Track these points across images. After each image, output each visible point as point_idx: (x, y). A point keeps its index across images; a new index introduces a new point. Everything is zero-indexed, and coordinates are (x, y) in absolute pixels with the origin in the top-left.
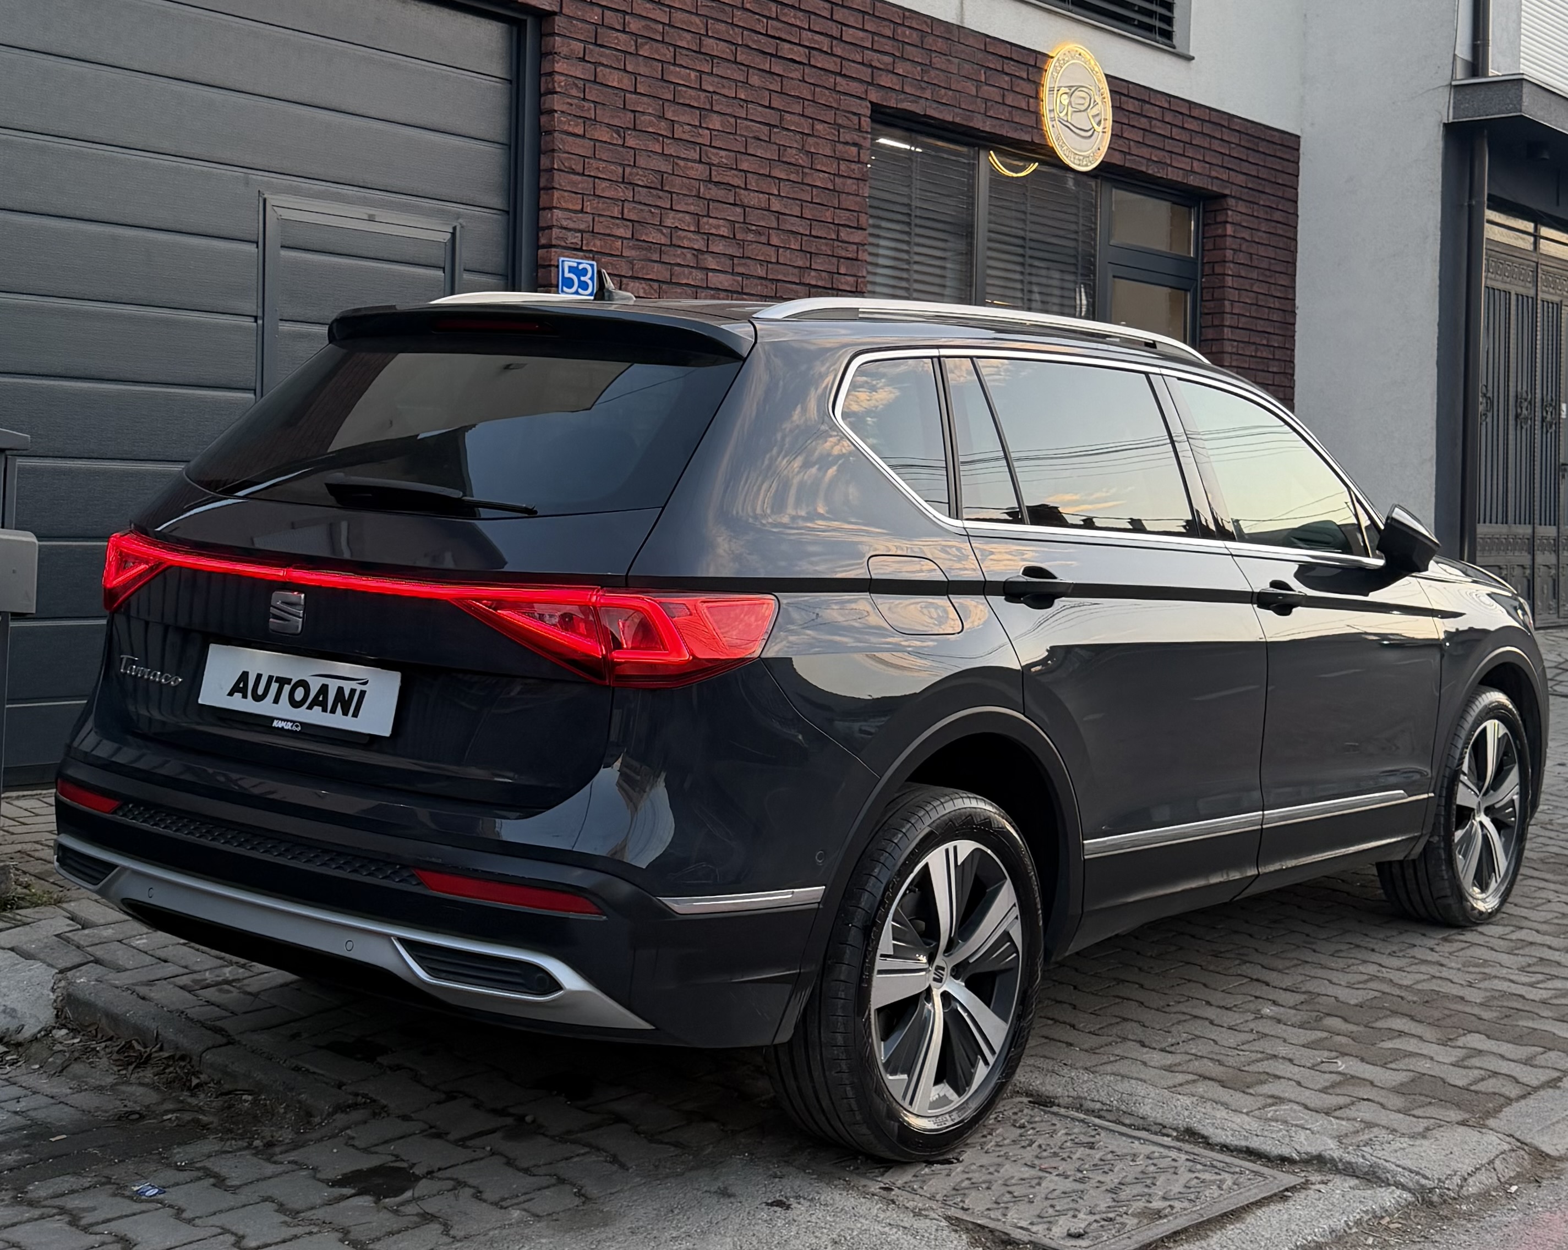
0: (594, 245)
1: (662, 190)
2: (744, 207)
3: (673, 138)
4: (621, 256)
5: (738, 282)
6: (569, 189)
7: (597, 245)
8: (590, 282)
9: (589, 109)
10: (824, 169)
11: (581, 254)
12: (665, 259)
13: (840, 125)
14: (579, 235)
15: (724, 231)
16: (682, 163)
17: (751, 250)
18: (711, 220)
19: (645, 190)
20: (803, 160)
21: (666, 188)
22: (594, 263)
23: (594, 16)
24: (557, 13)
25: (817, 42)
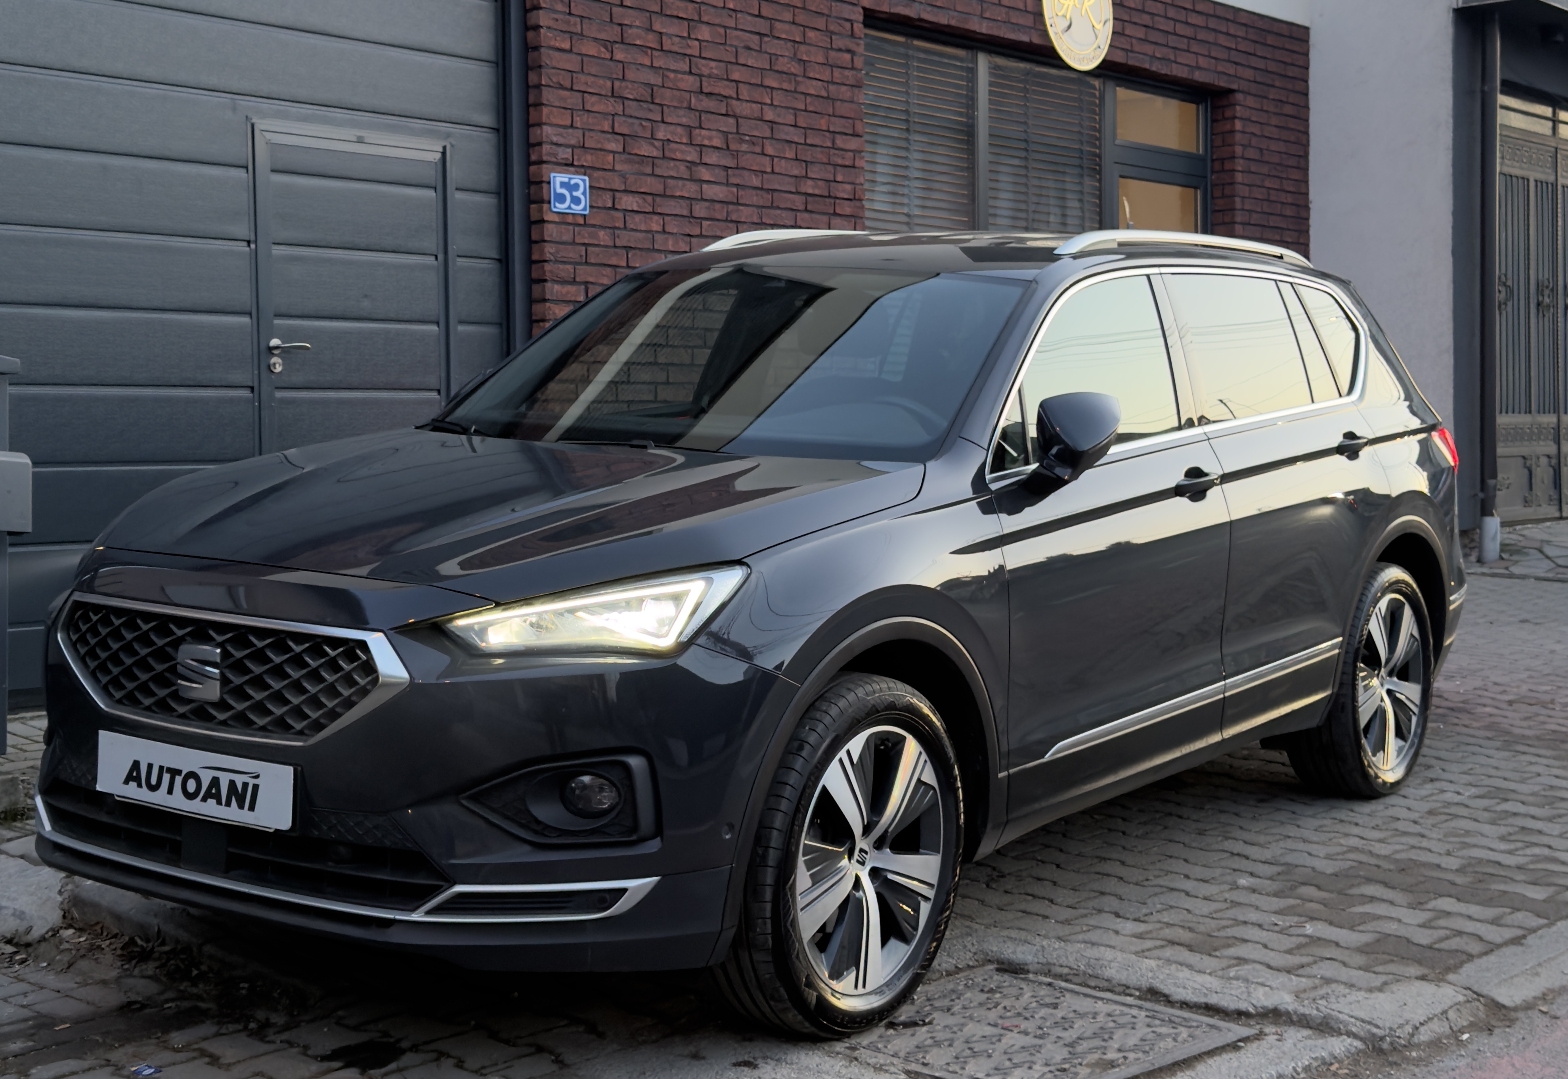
0: (586, 161)
1: (653, 103)
2: (735, 116)
3: (662, 50)
4: (613, 170)
5: (732, 193)
6: (557, 104)
7: (588, 159)
8: (582, 198)
9: (575, 24)
10: (817, 76)
11: (572, 169)
12: (658, 171)
13: (832, 33)
14: (570, 150)
15: (717, 142)
16: (672, 75)
17: (744, 161)
18: (704, 132)
19: (635, 103)
20: (795, 68)
21: (657, 101)
22: (584, 178)
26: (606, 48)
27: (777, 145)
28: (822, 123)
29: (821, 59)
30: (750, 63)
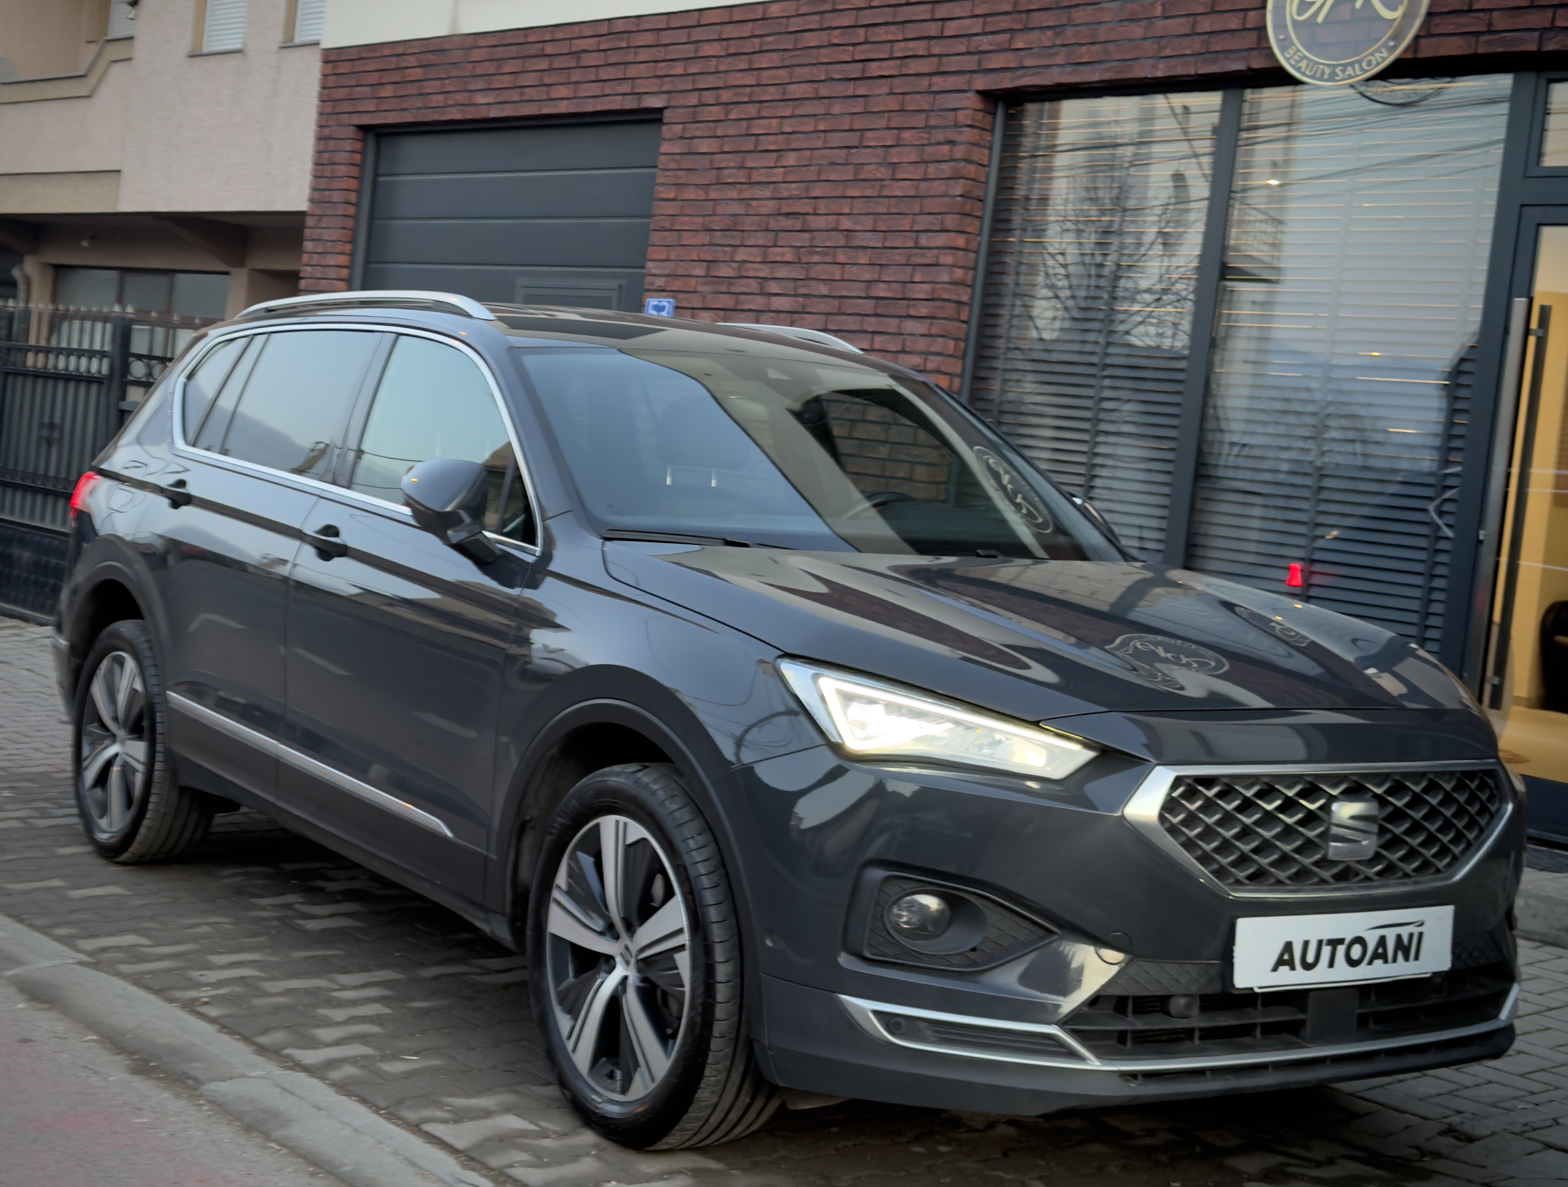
0: (675, 286)
6: (659, 243)
11: (663, 294)
14: (664, 279)
22: (671, 300)
23: (693, 100)
24: (666, 108)
25: (911, 49)
26: (703, 190)
27: (852, 252)
28: (905, 223)
29: (913, 158)
30: (832, 178)
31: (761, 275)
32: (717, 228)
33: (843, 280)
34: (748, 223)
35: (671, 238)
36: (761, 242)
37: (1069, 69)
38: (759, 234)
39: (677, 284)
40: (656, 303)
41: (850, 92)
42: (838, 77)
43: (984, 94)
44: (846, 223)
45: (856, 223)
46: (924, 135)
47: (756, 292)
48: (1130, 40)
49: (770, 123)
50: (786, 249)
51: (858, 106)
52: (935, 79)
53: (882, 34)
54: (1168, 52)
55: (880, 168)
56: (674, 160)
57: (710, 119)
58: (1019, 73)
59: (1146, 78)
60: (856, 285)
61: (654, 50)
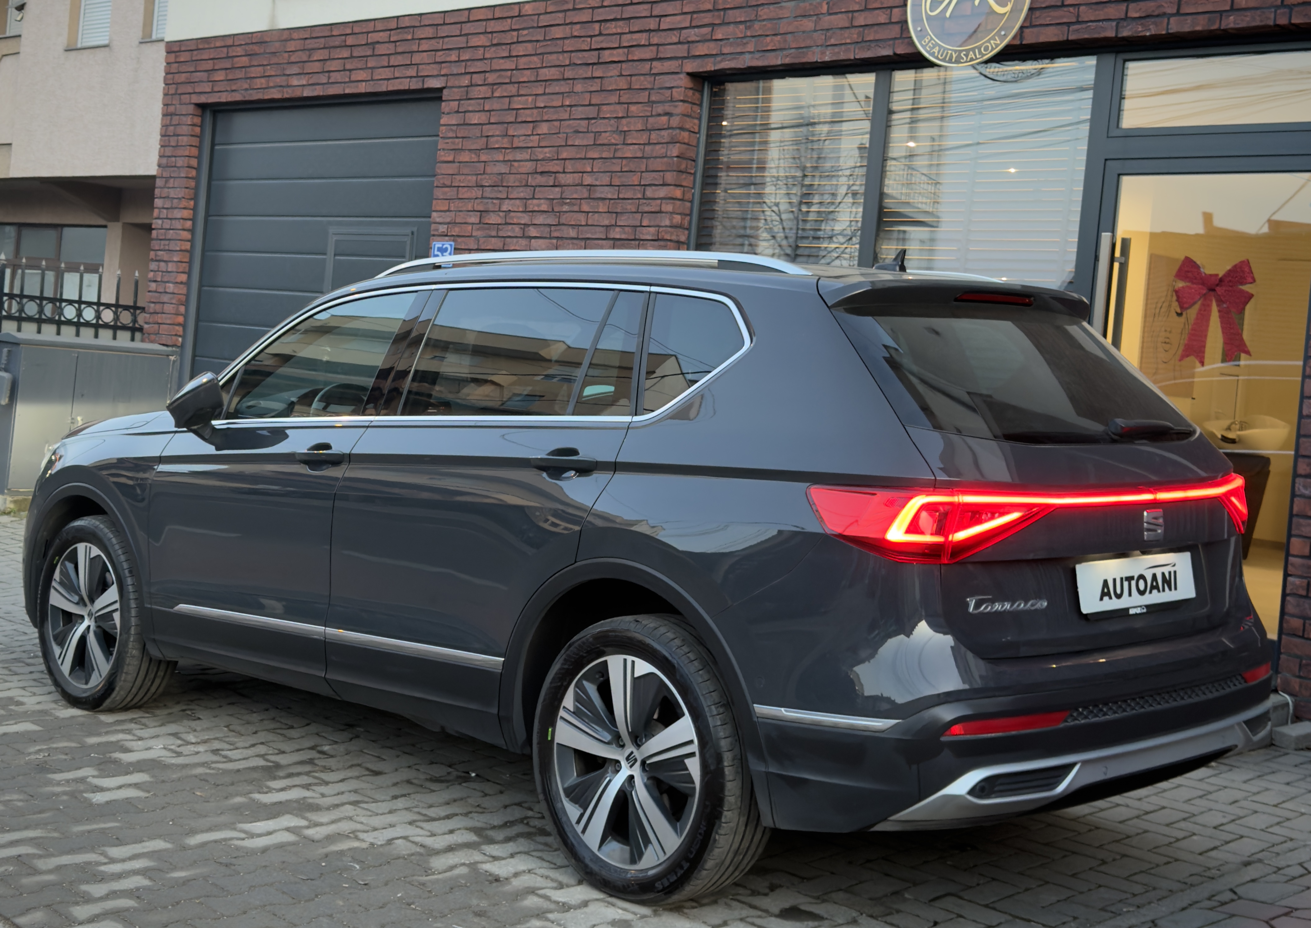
1: (502, 186)
2: (560, 186)
12: (500, 233)
16: (517, 164)
18: (535, 201)
21: (505, 184)
22: (453, 243)
23: (466, 81)
24: (444, 88)
25: (636, 40)
26: (476, 154)
27: (593, 203)
28: (634, 179)
29: (640, 127)
30: (576, 143)
31: (523, 222)
32: (487, 184)
33: (587, 225)
34: (511, 180)
35: (451, 193)
36: (522, 195)
37: (758, 55)
38: (521, 189)
39: (456, 231)
40: (440, 246)
41: (589, 75)
42: (579, 62)
43: (693, 76)
44: (588, 180)
45: (596, 180)
46: (646, 108)
47: (519, 235)
48: (804, 32)
49: (527, 100)
50: (542, 201)
51: (596, 86)
52: (655, 63)
53: (612, 28)
54: (833, 41)
55: (614, 135)
56: (452, 130)
57: (480, 97)
58: (719, 59)
59: (817, 62)
60: (598, 229)
61: (433, 41)
